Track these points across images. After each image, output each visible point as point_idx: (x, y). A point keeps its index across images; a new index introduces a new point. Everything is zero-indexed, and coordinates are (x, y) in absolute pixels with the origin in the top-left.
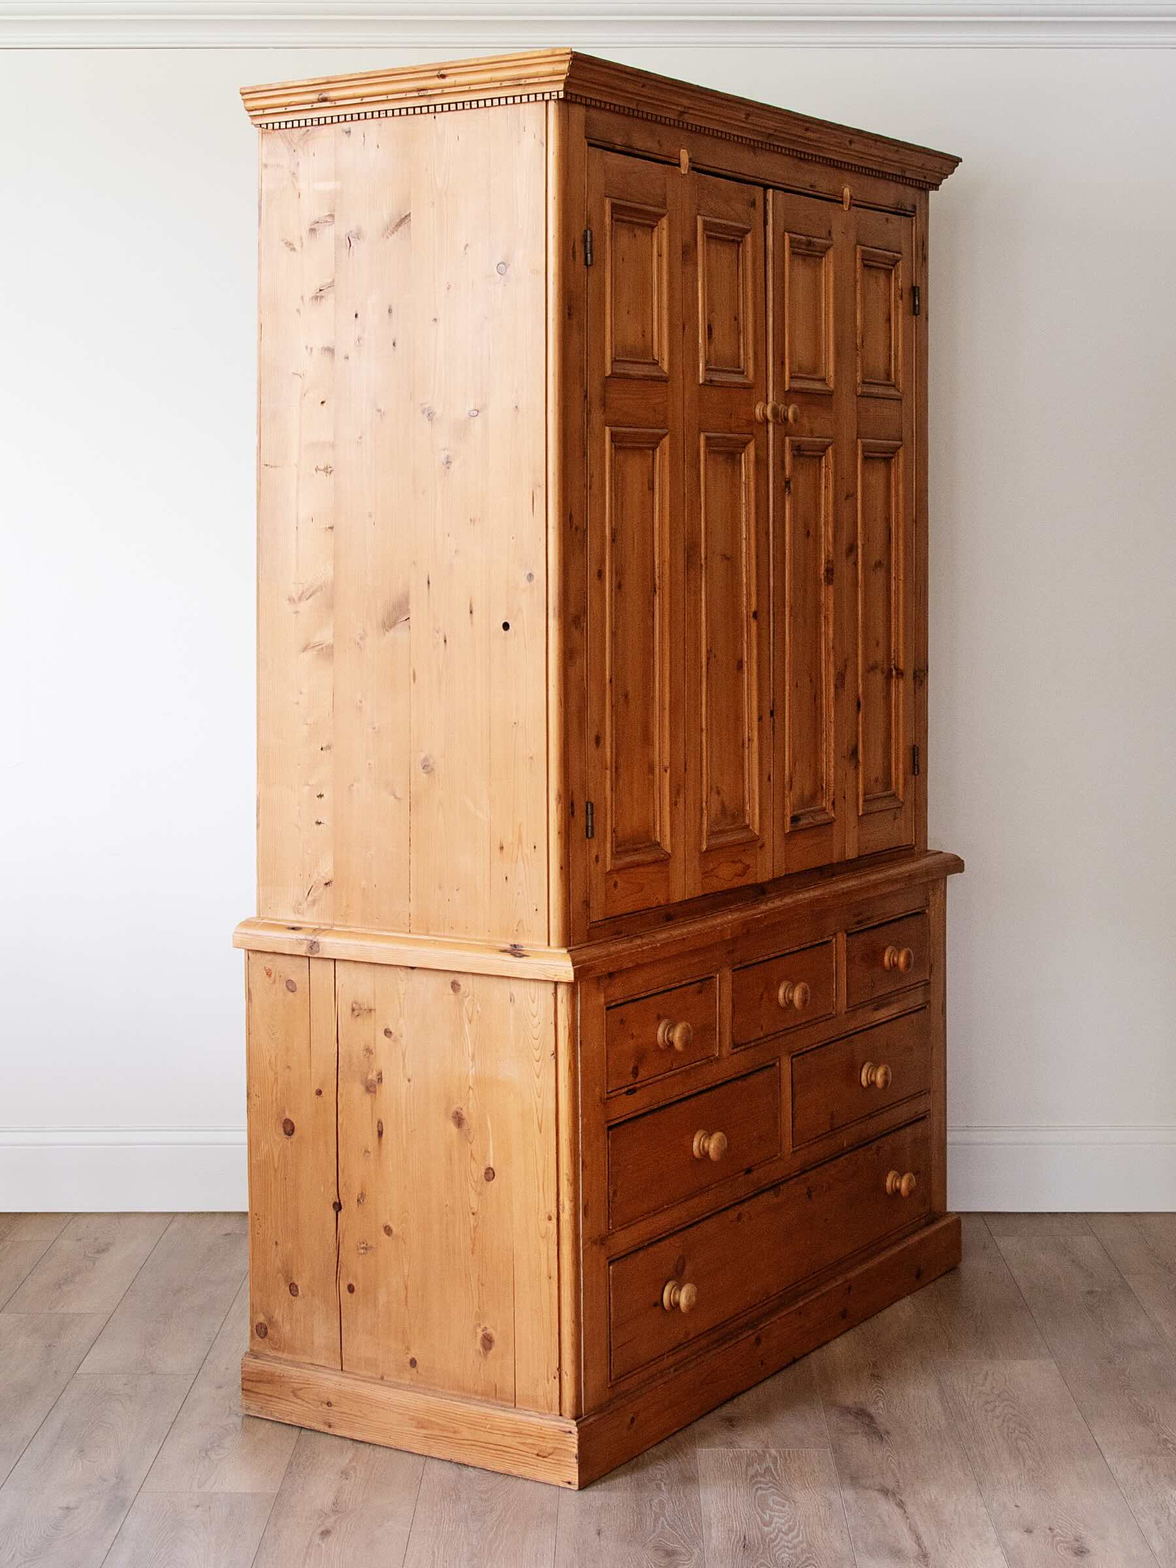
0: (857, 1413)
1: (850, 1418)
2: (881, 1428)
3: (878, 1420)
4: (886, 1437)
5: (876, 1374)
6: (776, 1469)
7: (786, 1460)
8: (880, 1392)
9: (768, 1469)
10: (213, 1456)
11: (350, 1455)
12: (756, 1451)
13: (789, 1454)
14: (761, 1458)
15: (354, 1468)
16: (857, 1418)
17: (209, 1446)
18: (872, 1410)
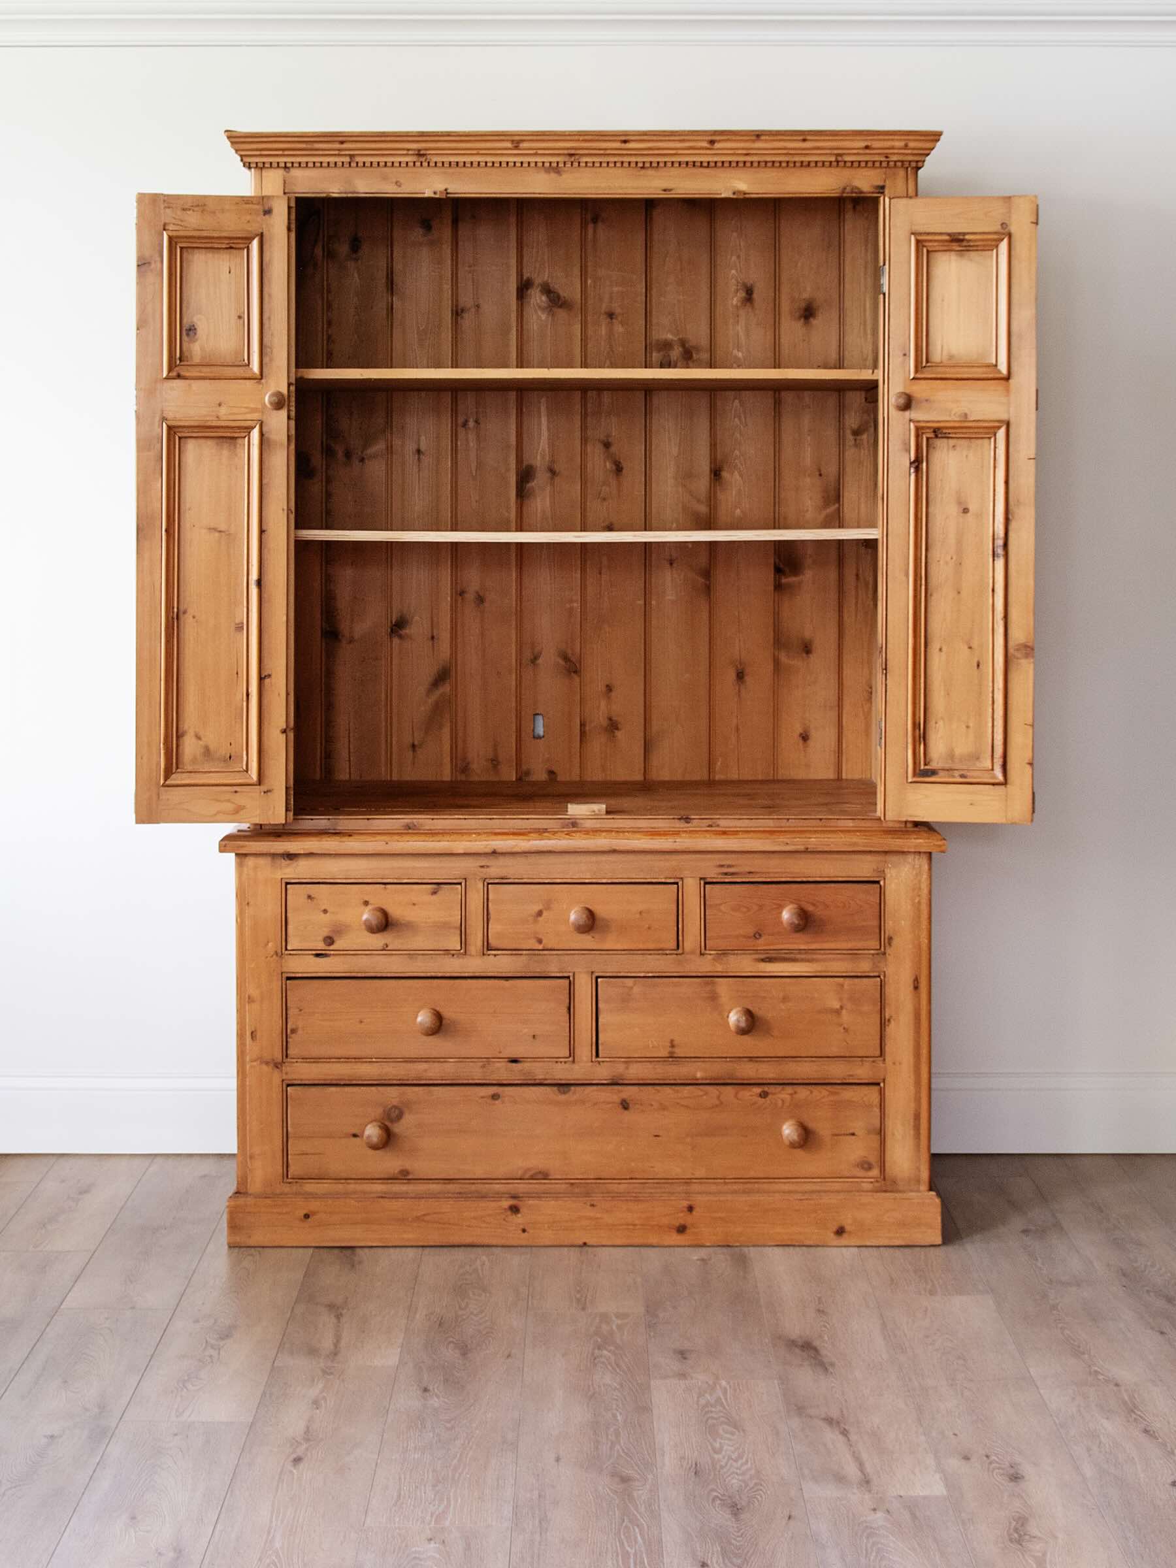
0: (803, 1346)
1: (797, 1351)
2: (825, 1360)
3: (823, 1352)
4: (831, 1370)
5: (821, 1309)
6: (726, 1399)
7: (735, 1390)
8: (825, 1327)
9: (718, 1400)
10: (190, 1386)
11: (321, 1386)
12: (707, 1383)
13: (738, 1384)
14: (713, 1388)
15: (325, 1398)
16: (803, 1351)
17: (186, 1378)
18: (817, 1343)
